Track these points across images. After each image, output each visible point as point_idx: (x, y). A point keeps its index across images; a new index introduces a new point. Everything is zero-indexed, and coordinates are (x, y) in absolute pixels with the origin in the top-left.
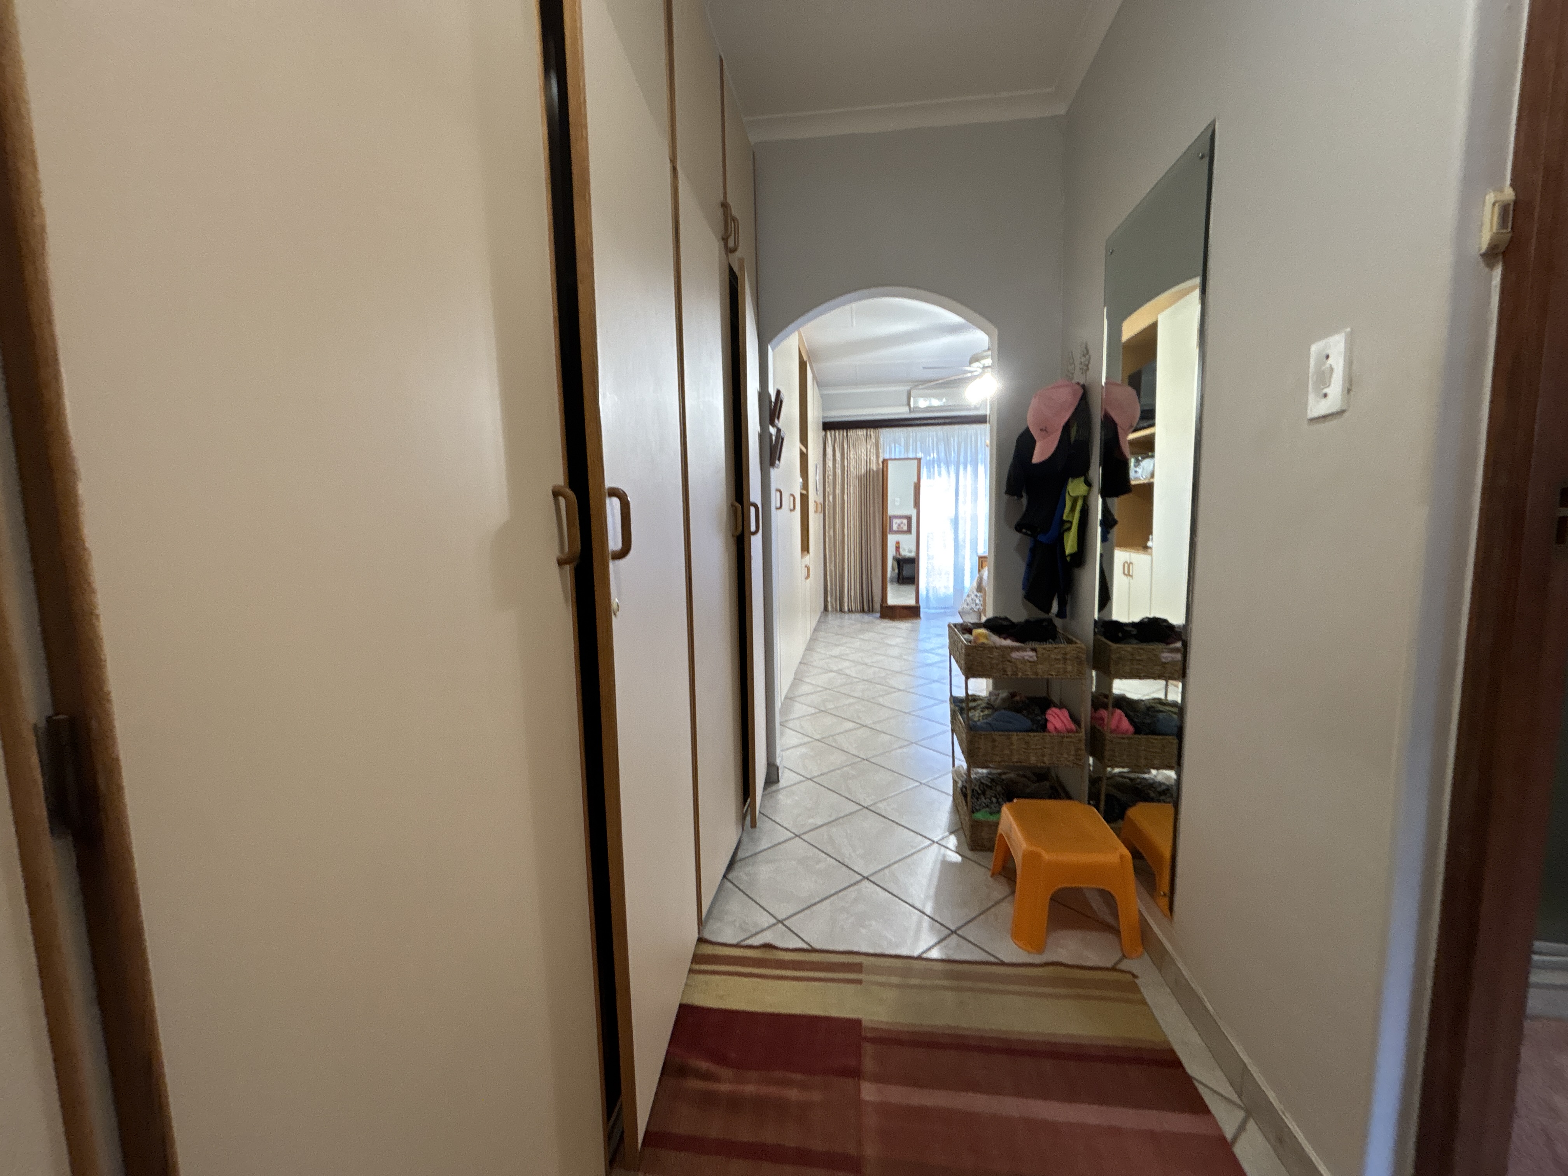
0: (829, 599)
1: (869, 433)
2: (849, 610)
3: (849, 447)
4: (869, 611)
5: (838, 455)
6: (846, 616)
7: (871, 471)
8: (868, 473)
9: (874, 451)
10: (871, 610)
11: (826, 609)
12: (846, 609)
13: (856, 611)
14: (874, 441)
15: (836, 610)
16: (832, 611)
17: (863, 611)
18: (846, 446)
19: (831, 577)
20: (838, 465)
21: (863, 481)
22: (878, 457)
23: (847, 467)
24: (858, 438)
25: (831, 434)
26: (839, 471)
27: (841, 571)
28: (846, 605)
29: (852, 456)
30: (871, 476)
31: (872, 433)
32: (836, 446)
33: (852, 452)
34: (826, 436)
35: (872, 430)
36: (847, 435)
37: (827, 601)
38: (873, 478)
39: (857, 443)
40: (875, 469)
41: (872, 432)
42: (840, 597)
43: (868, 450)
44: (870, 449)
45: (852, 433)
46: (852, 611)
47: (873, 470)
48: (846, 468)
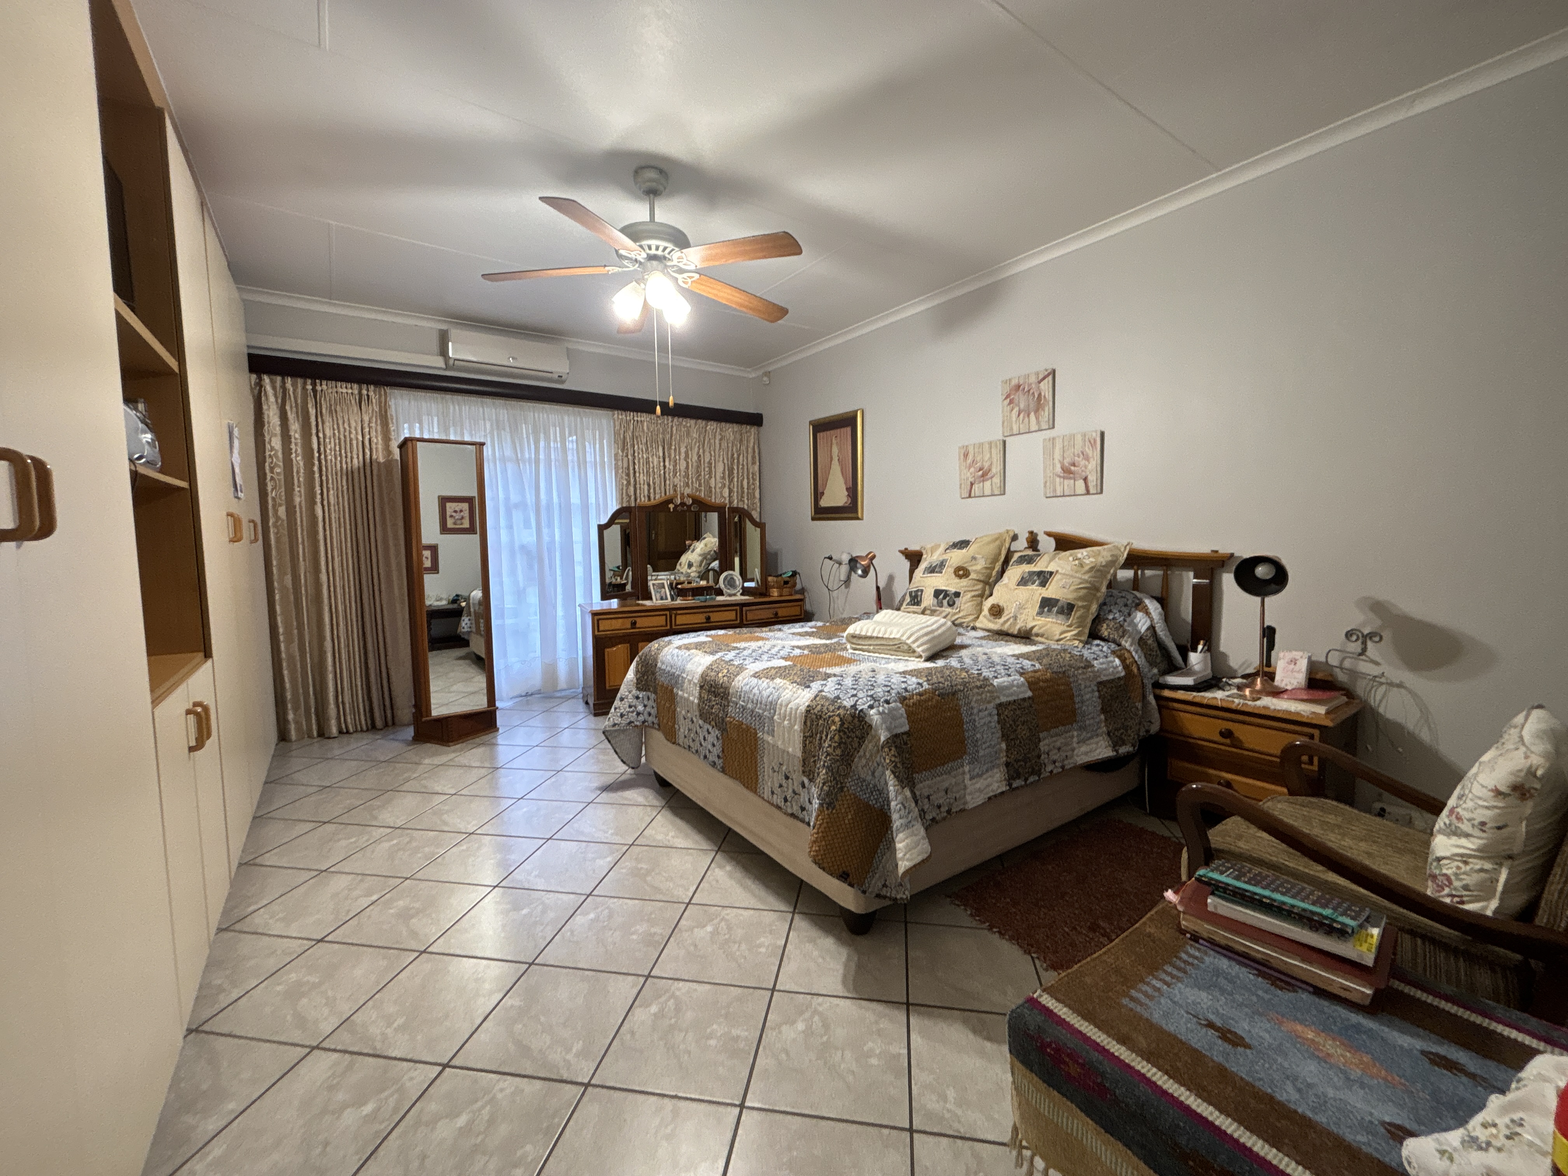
0: (291, 716)
1: (364, 392)
2: (341, 732)
3: (319, 414)
4: (386, 725)
5: (295, 428)
6: (334, 744)
7: (374, 464)
8: (368, 466)
9: (376, 426)
10: (390, 724)
11: (283, 736)
12: (334, 730)
13: (356, 731)
14: (377, 409)
15: (310, 736)
16: (300, 738)
17: (373, 727)
18: (312, 411)
19: (293, 672)
20: (297, 447)
21: (356, 481)
22: (387, 439)
23: (319, 451)
24: (341, 399)
25: (273, 383)
26: (298, 460)
27: (316, 653)
28: (333, 722)
29: (328, 433)
30: (375, 472)
31: (371, 394)
32: (288, 408)
33: (328, 425)
34: (260, 385)
35: (372, 388)
36: (314, 391)
37: (286, 721)
38: (379, 476)
39: (338, 408)
40: (381, 460)
41: (372, 391)
42: (316, 709)
43: (366, 425)
44: (370, 422)
45: (323, 386)
46: (348, 732)
47: (379, 463)
48: (316, 455)
